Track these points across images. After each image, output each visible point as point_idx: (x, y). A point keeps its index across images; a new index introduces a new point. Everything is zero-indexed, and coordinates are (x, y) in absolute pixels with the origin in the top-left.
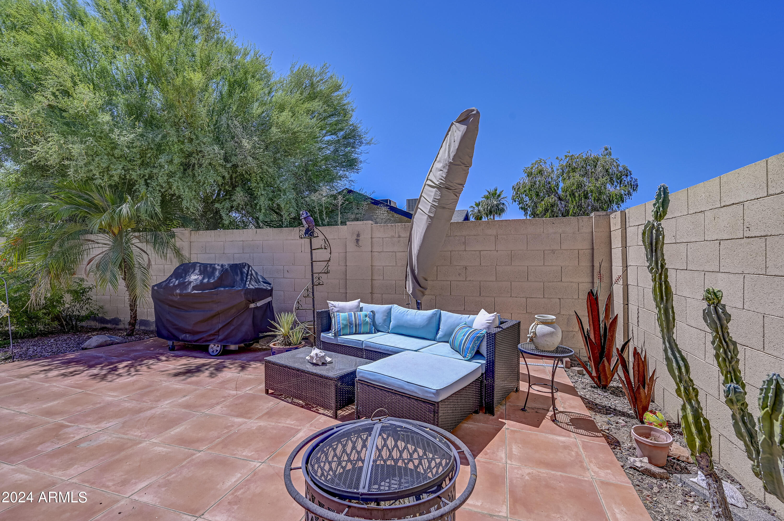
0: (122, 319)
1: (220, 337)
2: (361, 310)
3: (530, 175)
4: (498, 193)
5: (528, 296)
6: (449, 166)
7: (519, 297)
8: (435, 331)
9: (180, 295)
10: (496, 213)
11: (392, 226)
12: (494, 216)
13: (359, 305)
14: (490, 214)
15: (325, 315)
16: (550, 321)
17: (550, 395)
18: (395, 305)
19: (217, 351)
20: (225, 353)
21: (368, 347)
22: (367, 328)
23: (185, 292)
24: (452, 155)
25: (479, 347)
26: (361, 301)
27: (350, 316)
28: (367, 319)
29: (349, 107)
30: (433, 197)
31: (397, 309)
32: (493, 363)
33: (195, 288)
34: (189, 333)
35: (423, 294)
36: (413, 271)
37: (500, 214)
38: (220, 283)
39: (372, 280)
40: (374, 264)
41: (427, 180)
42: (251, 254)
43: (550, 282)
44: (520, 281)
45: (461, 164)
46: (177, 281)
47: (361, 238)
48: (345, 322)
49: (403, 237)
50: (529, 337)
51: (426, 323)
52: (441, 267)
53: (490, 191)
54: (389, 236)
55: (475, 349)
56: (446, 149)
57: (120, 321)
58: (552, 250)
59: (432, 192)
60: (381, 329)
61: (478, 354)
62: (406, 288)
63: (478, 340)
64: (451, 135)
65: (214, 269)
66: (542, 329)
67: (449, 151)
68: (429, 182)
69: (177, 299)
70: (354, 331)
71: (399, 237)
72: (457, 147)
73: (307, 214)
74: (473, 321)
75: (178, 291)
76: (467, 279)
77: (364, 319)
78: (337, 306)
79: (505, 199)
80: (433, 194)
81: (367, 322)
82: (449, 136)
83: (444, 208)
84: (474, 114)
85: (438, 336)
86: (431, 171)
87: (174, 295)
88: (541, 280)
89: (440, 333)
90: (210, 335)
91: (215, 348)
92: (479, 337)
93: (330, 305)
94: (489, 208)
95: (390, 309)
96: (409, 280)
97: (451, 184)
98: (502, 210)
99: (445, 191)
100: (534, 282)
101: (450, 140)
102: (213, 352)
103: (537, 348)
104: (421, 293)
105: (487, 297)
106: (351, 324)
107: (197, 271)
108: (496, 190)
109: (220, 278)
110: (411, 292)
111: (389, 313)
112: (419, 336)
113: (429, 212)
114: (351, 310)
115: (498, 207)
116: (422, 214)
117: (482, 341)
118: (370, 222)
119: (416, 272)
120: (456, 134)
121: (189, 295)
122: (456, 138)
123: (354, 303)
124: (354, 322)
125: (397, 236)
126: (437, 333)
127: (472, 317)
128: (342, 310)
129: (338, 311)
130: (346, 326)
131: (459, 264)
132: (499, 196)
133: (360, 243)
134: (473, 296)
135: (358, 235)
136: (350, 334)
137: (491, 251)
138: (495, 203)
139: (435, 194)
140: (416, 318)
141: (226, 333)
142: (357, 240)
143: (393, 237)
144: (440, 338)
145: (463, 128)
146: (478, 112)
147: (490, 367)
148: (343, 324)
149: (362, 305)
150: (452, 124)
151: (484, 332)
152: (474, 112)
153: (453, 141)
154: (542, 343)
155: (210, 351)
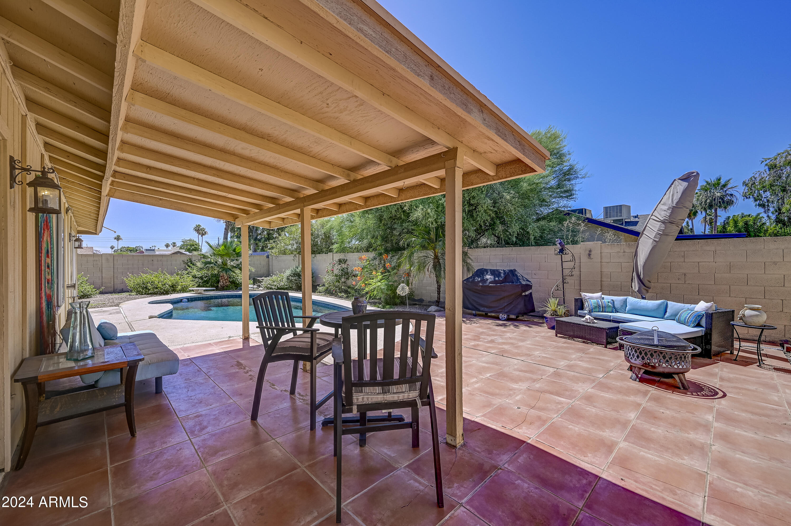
0: (425, 299)
1: (506, 311)
2: (603, 298)
3: (772, 167)
4: (722, 182)
5: (748, 297)
6: (672, 209)
7: (738, 297)
8: (663, 313)
9: (482, 286)
10: (720, 207)
11: (618, 244)
12: (716, 210)
13: (601, 296)
14: (709, 209)
15: (579, 301)
16: (756, 308)
17: (756, 351)
18: (630, 297)
19: (504, 318)
20: (508, 319)
21: (615, 319)
22: (610, 309)
23: (485, 285)
24: (675, 202)
25: (700, 321)
26: (602, 294)
27: (598, 302)
28: (610, 304)
29: (565, 151)
30: (658, 228)
31: (631, 300)
32: (711, 329)
33: (490, 283)
34: (486, 307)
35: (647, 291)
36: (639, 276)
37: (725, 208)
38: (505, 280)
39: (601, 281)
40: (603, 271)
41: (652, 215)
42: (509, 263)
43: (772, 286)
44: (739, 285)
45: (683, 207)
46: (479, 279)
47: (592, 253)
48: (595, 305)
49: (628, 252)
50: (739, 317)
51: (656, 308)
52: (662, 273)
53: (709, 181)
54: (616, 251)
55: (697, 322)
56: (669, 197)
57: (423, 300)
58: (774, 262)
59: (657, 224)
60: (619, 311)
61: (699, 325)
62: (632, 287)
63: (698, 317)
64: (674, 188)
65: (500, 273)
66: (748, 313)
67: (672, 199)
68: (653, 217)
69: (480, 288)
70: (602, 310)
71: (624, 252)
72: (679, 197)
73: (560, 240)
74: (694, 308)
75: (481, 284)
76: (687, 282)
77: (608, 304)
78: (587, 295)
79: (735, 189)
80: (658, 226)
81: (610, 306)
82: (672, 188)
83: (667, 235)
84: (695, 175)
85: (666, 316)
86: (655, 210)
87: (478, 286)
88: (762, 285)
89: (667, 314)
90: (499, 309)
91: (503, 316)
92: (699, 316)
93: (582, 295)
94: (708, 201)
95: (626, 299)
96: (635, 282)
97: (675, 220)
98: (730, 203)
99: (669, 225)
100: (754, 286)
101: (673, 191)
102: (502, 318)
103: (746, 324)
104: (645, 291)
105: (705, 296)
106: (599, 306)
107: (489, 273)
108: (720, 179)
109: (505, 278)
110: (637, 290)
111: (625, 302)
112: (651, 316)
113: (654, 238)
114: (596, 298)
115: (722, 199)
116: (649, 239)
117: (702, 318)
118: (600, 242)
119: (642, 277)
120: (678, 188)
121: (488, 286)
122: (678, 190)
123: (599, 294)
124: (601, 305)
125: (622, 251)
126: (665, 315)
127: (693, 306)
128: (592, 298)
129: (588, 299)
130: (596, 307)
131: (679, 272)
132: (724, 186)
133: (592, 256)
134: (692, 295)
135: (590, 251)
136: (598, 312)
137: (709, 262)
138: (719, 194)
139: (660, 226)
140: (648, 304)
141: (509, 308)
142: (589, 255)
143: (619, 252)
144: (667, 317)
145: (685, 184)
146: (698, 174)
147: (708, 331)
148: (594, 306)
149: (603, 296)
150: (675, 180)
151: (704, 312)
152: (695, 174)
153: (676, 192)
154: (749, 320)
155: (500, 317)
